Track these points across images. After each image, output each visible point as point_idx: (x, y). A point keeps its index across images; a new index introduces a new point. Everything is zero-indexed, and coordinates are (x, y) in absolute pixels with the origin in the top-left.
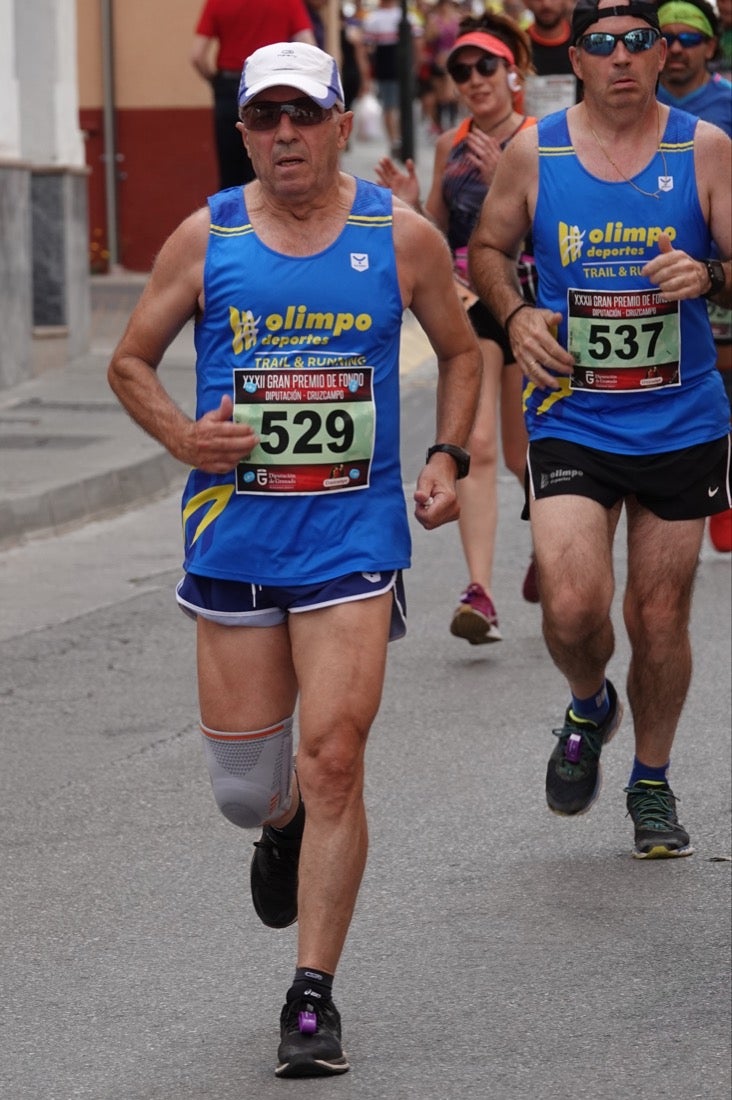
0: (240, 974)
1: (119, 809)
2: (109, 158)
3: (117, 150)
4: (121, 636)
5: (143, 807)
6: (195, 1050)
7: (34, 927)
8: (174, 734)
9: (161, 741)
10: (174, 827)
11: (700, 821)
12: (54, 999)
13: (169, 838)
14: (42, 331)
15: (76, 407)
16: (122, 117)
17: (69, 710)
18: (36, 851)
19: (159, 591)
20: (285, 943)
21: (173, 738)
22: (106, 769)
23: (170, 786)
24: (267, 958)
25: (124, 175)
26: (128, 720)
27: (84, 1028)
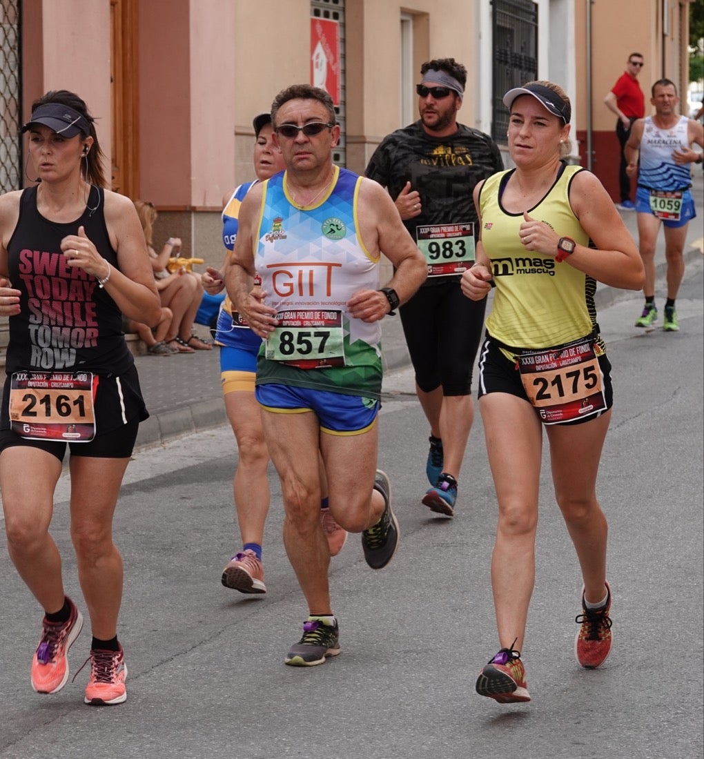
0: (649, 565)
2: (589, 152)
3: (592, 150)
6: (627, 611)
7: (547, 532)
8: (616, 426)
10: (616, 477)
12: (556, 577)
16: (594, 134)
18: (549, 489)
20: (672, 547)
21: (615, 428)
24: (663, 555)
25: (595, 160)
27: (570, 595)
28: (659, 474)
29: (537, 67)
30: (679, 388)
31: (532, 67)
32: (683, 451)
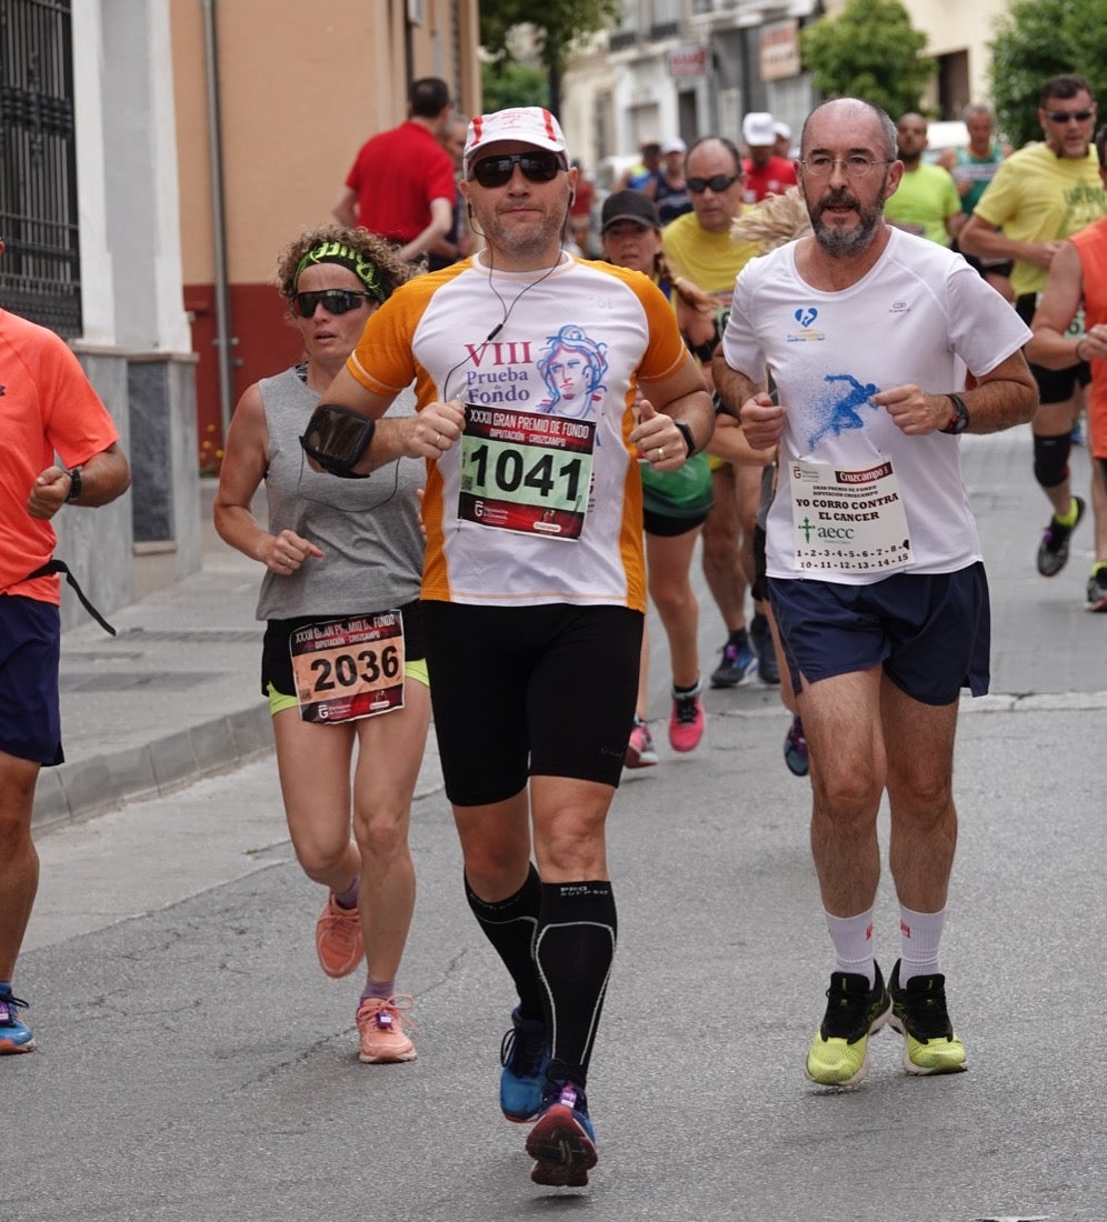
1: (232, 1159)
2: (222, 342)
3: (230, 335)
4: (237, 925)
5: (260, 1156)
8: (299, 1054)
9: (283, 1065)
10: (299, 1183)
11: (956, 1169)
13: (292, 1199)
14: (143, 547)
15: (185, 637)
16: (234, 292)
17: (172, 1024)
19: (281, 865)
21: (298, 1061)
22: (215, 1103)
23: (295, 1127)
25: (240, 362)
26: (244, 1036)
28: (411, 1170)
29: (73, 121)
30: (465, 951)
31: (57, 122)
32: (471, 1111)
